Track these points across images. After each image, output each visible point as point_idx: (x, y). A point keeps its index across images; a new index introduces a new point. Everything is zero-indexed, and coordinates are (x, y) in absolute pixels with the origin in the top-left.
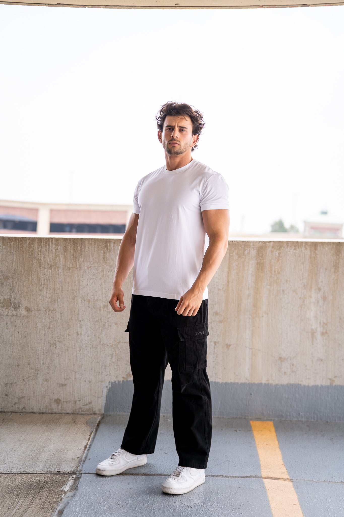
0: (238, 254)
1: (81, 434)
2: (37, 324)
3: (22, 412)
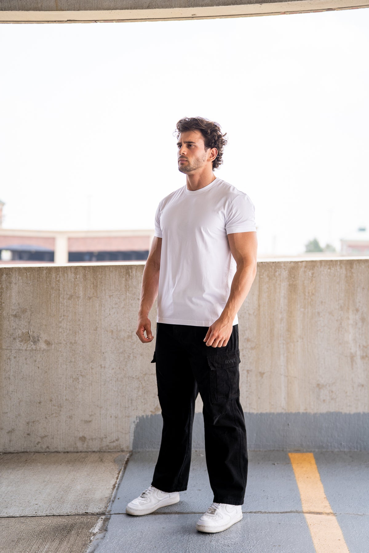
0: (268, 276)
1: (108, 473)
2: (58, 358)
3: (46, 452)
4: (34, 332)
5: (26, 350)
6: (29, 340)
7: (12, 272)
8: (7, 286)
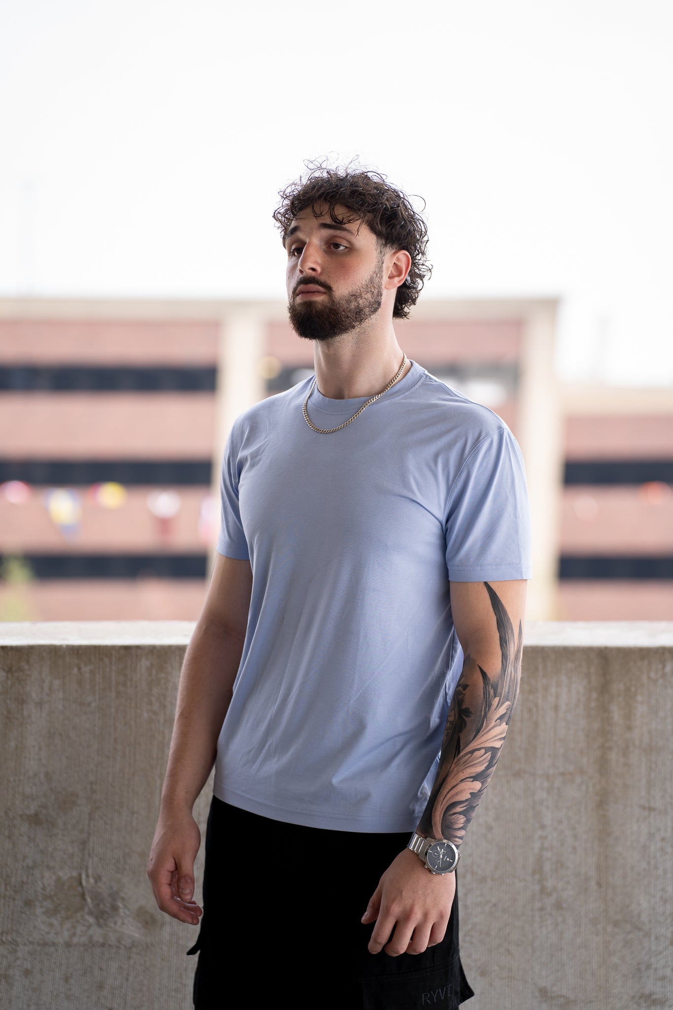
4: (98, 879)
5: (68, 945)
6: (82, 908)
7: (28, 662)
8: (9, 712)
